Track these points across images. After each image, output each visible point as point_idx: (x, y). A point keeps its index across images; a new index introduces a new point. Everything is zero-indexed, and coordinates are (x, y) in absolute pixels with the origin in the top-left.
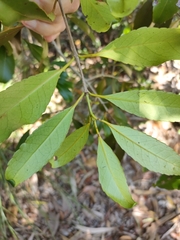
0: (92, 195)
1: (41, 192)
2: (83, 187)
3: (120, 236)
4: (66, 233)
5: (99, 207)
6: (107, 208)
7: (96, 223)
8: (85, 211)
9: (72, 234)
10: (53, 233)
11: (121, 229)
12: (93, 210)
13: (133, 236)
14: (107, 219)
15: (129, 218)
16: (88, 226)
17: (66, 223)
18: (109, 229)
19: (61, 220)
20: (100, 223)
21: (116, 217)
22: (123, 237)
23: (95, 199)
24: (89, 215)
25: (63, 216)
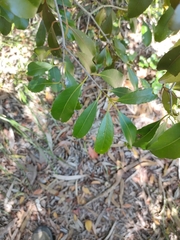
0: (67, 148)
1: (19, 146)
2: (58, 142)
3: (91, 181)
4: (45, 181)
5: (73, 158)
6: (80, 159)
7: (71, 172)
8: (60, 162)
9: (50, 181)
10: (32, 182)
11: (92, 176)
12: (68, 161)
13: (102, 181)
14: (80, 168)
15: (99, 167)
16: (63, 174)
17: (44, 173)
18: (81, 176)
19: (38, 170)
20: (74, 171)
21: (88, 167)
22: (94, 182)
23: (70, 152)
24: (64, 165)
25: (40, 168)
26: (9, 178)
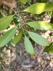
0: (26, 56)
1: (11, 55)
2: (23, 54)
3: (34, 68)
4: (19, 67)
5: (28, 59)
6: (30, 60)
7: (27, 64)
8: (24, 61)
9: (20, 67)
10: (15, 67)
11: (35, 66)
12: (26, 60)
13: (38, 68)
14: (30, 63)
15: (37, 63)
16: (25, 65)
17: (19, 64)
18: (31, 66)
19: (17, 63)
20: (28, 64)
21: (33, 62)
23: (27, 57)
24: (25, 62)
25: (18, 62)
26: (8, 66)
